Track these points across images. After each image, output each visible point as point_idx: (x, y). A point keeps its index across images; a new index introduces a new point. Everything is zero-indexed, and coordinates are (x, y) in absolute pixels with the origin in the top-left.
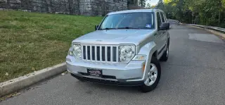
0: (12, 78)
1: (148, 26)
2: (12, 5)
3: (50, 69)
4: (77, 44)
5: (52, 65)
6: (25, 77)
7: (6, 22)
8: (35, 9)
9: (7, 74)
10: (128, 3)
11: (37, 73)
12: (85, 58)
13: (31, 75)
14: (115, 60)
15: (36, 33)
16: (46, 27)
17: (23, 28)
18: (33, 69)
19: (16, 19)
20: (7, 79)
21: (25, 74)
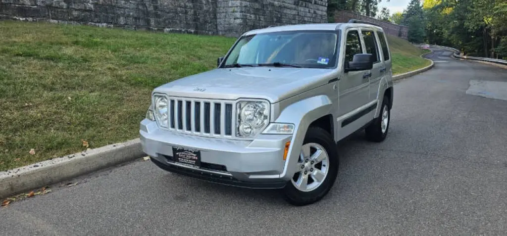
0: (40, 159)
1: (323, 61)
2: (75, 13)
3: (120, 145)
4: (162, 97)
5: (126, 139)
6: (65, 160)
7: (55, 47)
8: (122, 21)
9: (32, 151)
10: (331, 7)
11: (91, 153)
12: (173, 126)
13: (78, 156)
14: (228, 132)
15: (109, 73)
16: (133, 61)
17: (85, 60)
18: (86, 144)
19: (76, 43)
20: (30, 160)
21: (68, 153)
